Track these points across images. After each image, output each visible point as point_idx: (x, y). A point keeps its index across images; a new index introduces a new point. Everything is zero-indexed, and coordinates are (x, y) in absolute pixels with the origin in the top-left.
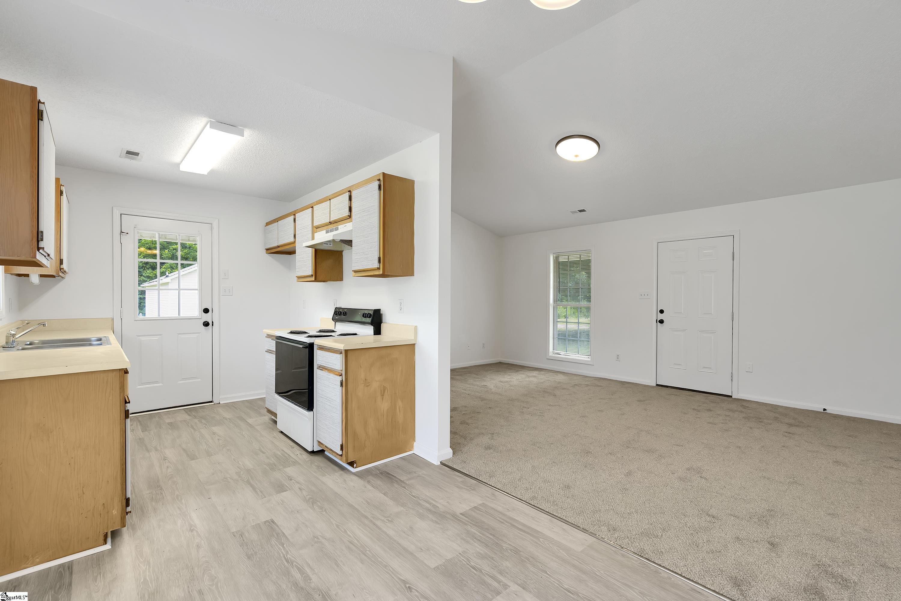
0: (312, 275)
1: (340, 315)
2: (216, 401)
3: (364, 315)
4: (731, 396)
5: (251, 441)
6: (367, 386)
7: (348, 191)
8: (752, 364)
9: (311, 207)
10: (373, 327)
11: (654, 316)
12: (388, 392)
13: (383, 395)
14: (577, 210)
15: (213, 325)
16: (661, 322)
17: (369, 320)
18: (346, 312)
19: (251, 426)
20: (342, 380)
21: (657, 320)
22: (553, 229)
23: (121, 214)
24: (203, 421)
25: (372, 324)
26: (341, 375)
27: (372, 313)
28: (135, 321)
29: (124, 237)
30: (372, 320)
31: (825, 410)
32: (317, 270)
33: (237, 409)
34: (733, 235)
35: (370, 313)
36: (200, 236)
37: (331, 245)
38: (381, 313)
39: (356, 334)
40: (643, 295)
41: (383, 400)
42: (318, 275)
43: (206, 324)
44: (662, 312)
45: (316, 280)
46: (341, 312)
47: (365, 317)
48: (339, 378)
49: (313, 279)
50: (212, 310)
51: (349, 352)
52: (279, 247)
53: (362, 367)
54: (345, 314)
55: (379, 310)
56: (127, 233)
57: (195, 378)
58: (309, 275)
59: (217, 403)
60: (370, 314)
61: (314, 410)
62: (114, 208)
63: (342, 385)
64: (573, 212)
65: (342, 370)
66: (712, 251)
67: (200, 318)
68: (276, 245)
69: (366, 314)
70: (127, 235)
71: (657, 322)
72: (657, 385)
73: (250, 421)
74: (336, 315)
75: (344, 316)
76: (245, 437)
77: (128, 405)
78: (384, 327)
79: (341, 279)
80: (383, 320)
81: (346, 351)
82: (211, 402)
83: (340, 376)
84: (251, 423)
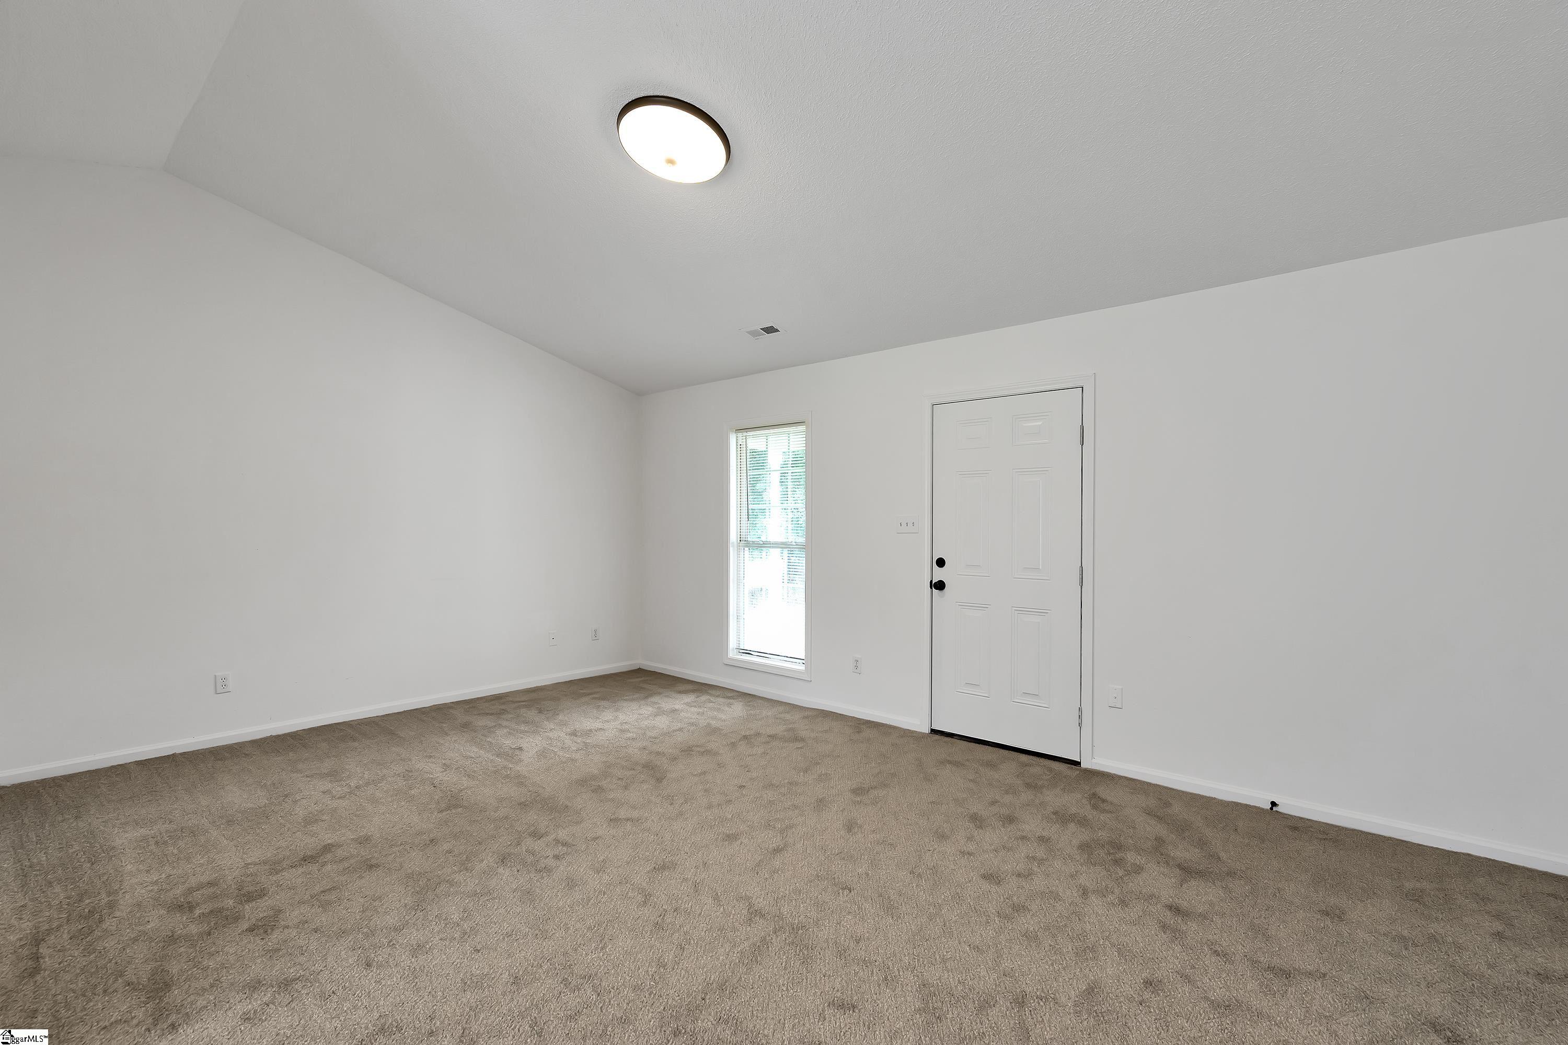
4: (1078, 764)
8: (1122, 689)
11: (925, 573)
14: (758, 327)
16: (940, 586)
21: (931, 582)
22: (737, 377)
31: (1274, 804)
34: (1081, 385)
40: (904, 524)
44: (941, 563)
64: (754, 334)
66: (1040, 423)
71: (931, 588)
72: (934, 731)
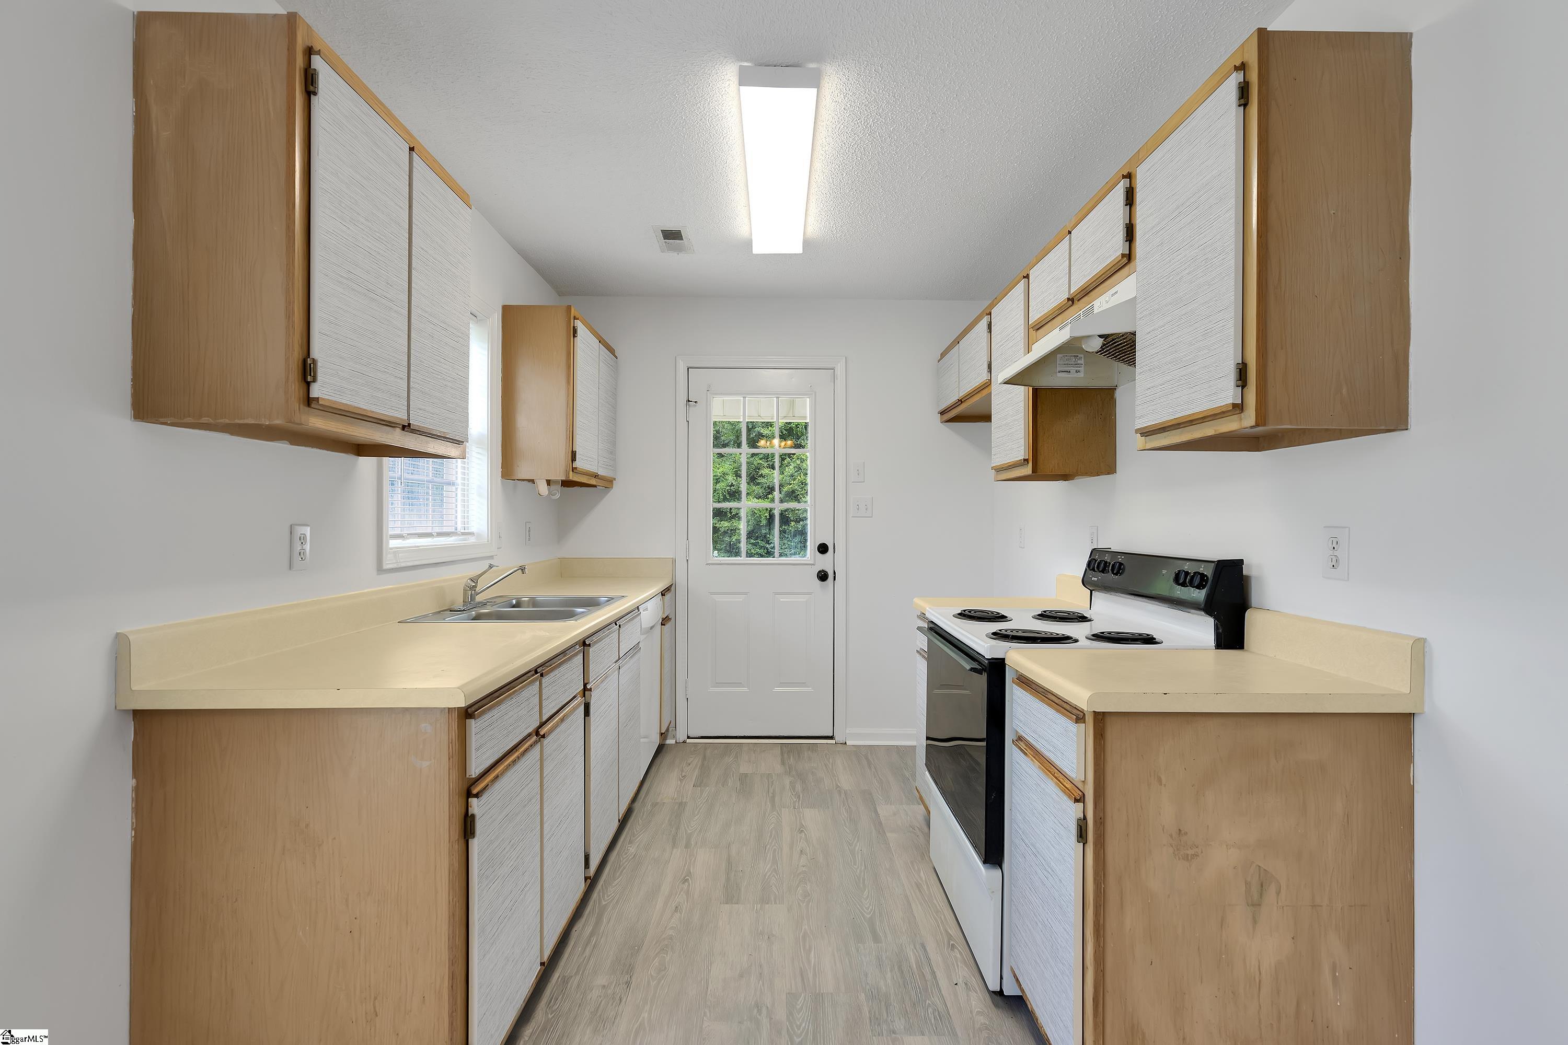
0: (1026, 460)
1: (1103, 571)
2: (839, 738)
3: (1182, 579)
5: (864, 880)
6: (1186, 858)
7: (1124, 177)
9: (1024, 277)
10: (1210, 621)
12: (1278, 893)
13: (1255, 905)
15: (835, 579)
17: (1200, 595)
18: (1121, 564)
19: (878, 824)
20: (1085, 818)
23: (688, 368)
24: (799, 787)
25: (1208, 608)
26: (1080, 799)
27: (1209, 571)
28: (707, 564)
29: (693, 410)
30: (1209, 599)
32: (1040, 444)
33: (870, 768)
35: (1201, 570)
36: (814, 395)
37: (1081, 375)
38: (1244, 573)
39: (1149, 640)
41: (1255, 922)
42: (1041, 458)
43: (823, 576)
45: (1037, 474)
46: (1106, 562)
47: (1183, 584)
48: (1073, 811)
49: (1028, 470)
50: (834, 548)
51: (1108, 720)
52: (962, 402)
53: (1164, 782)
54: (1118, 569)
55: (1237, 565)
56: (696, 402)
57: (803, 684)
58: (1018, 461)
59: (842, 742)
60: (1202, 575)
61: (1006, 865)
62: (677, 359)
63: (1082, 835)
65: (1083, 781)
67: (812, 563)
68: (954, 399)
69: (1187, 573)
70: (695, 406)
73: (885, 811)
74: (1093, 570)
75: (1116, 574)
76: (855, 864)
77: (473, 801)
78: (1254, 621)
79: (1110, 468)
80: (1255, 599)
81: (1101, 718)
82: (831, 738)
83: (1076, 801)
84: (882, 819)
